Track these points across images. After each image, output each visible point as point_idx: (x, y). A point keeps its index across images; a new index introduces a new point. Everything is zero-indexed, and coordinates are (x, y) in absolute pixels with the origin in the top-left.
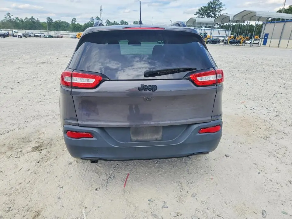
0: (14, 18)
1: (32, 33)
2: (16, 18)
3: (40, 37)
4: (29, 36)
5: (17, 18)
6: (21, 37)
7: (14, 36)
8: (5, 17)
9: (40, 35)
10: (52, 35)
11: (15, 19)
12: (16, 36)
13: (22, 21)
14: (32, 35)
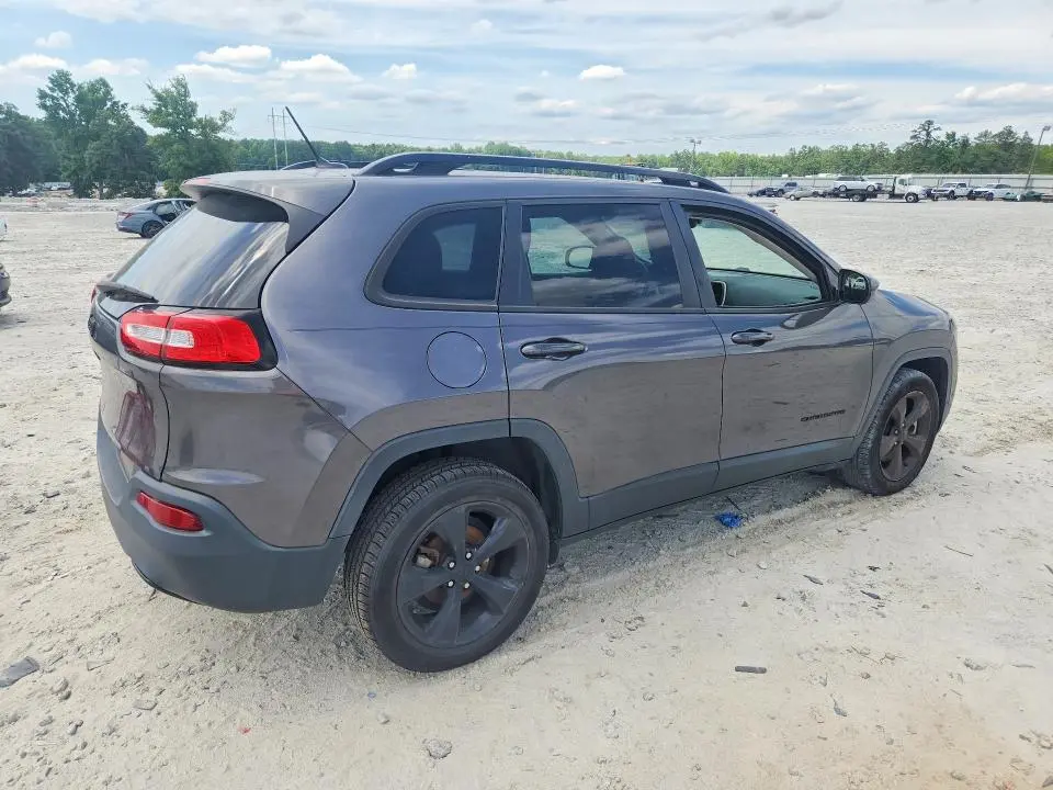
0: (939, 135)
1: (963, 185)
2: (948, 136)
3: (989, 197)
4: (945, 196)
5: (951, 136)
6: (916, 199)
7: (893, 195)
8: (912, 134)
9: (990, 190)
10: (1038, 191)
11: (943, 138)
12: (900, 196)
13: (965, 143)
14: (959, 192)
